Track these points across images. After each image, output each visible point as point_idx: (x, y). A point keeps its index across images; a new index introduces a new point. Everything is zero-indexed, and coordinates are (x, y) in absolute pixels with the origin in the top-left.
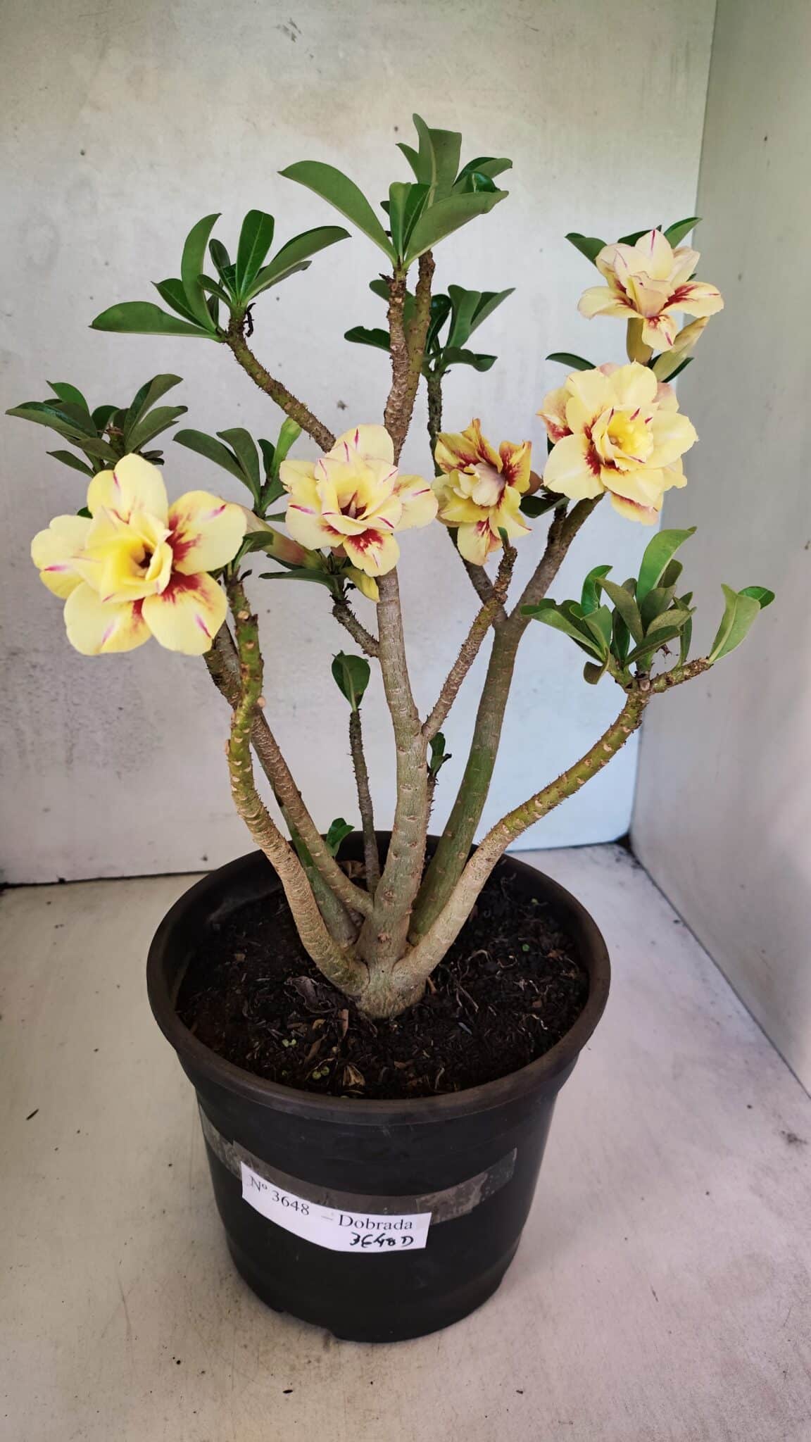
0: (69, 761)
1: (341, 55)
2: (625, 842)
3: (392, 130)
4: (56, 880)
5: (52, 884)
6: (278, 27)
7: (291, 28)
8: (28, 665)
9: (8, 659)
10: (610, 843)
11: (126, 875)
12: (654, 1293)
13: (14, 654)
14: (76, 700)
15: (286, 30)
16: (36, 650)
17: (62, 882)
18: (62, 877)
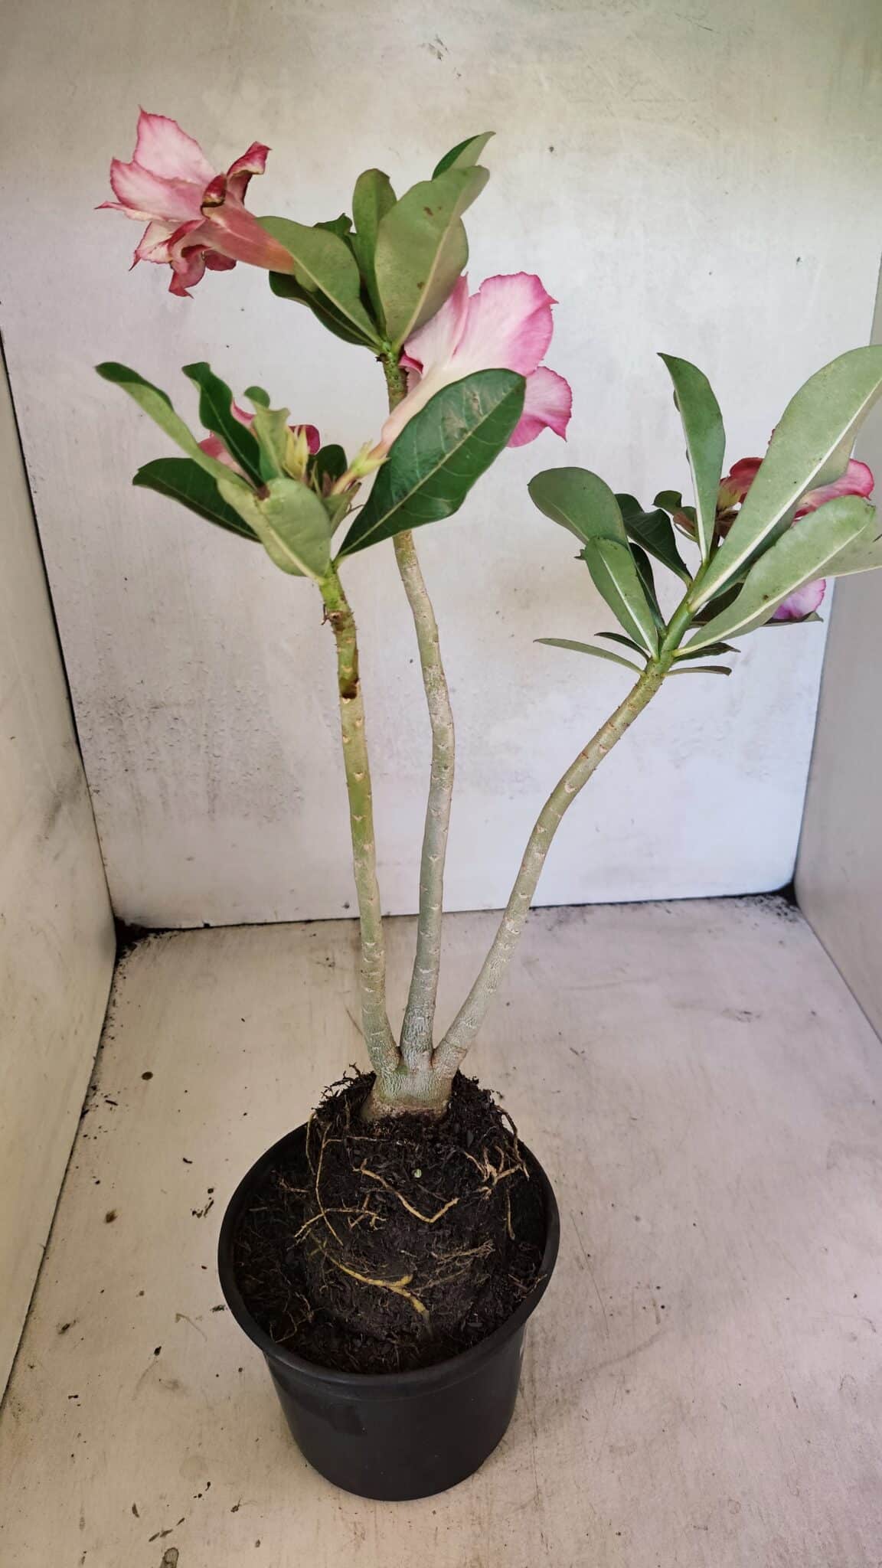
0: (212, 811)
1: (492, 72)
2: (788, 894)
3: (548, 151)
4: (202, 925)
5: (198, 929)
6: (423, 46)
7: (437, 45)
8: (169, 718)
9: (149, 712)
10: (774, 894)
11: (268, 921)
12: (795, 1400)
13: (156, 708)
14: (217, 753)
15: (432, 48)
16: (179, 705)
17: (207, 926)
18: (206, 922)
